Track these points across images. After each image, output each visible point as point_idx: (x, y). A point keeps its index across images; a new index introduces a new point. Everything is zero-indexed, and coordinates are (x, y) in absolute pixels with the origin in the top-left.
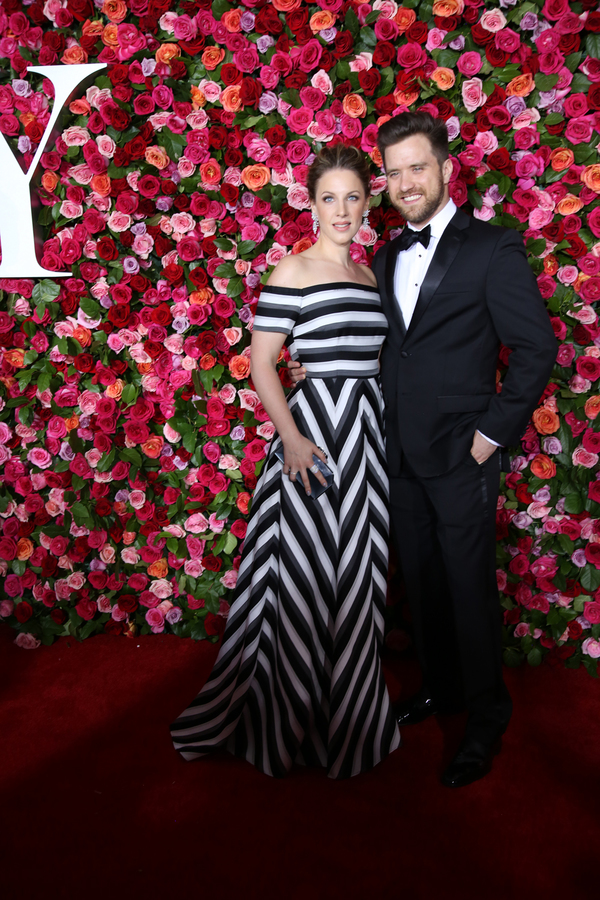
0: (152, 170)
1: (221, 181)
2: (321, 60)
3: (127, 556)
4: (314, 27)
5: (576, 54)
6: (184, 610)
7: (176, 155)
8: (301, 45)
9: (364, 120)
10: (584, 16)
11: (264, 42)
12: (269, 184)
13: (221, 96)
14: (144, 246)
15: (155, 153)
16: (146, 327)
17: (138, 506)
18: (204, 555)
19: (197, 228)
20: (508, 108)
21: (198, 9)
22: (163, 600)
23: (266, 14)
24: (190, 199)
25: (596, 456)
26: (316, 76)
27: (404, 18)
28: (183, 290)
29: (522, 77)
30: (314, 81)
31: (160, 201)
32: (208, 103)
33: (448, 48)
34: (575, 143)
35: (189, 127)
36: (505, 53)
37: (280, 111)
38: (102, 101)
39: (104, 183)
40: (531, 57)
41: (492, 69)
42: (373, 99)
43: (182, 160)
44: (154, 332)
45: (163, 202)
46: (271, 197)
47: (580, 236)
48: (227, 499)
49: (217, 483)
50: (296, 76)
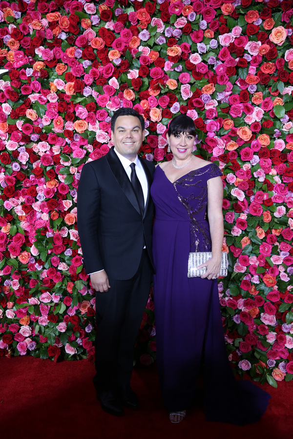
0: (29, 121)
1: (64, 127)
2: (113, 73)
3: (8, 314)
4: (110, 57)
5: (234, 76)
6: (37, 343)
7: (42, 115)
8: (104, 66)
9: (134, 102)
10: (237, 60)
11: (86, 63)
12: (87, 130)
13: (65, 87)
14: (24, 158)
15: (31, 112)
16: (24, 198)
17: (16, 288)
18: (48, 314)
19: (51, 150)
20: (202, 99)
21: (54, 47)
22: (27, 337)
23: (87, 50)
24: (48, 136)
25: (246, 268)
26: (111, 80)
27: (153, 56)
28: (42, 179)
29: (209, 85)
30: (110, 82)
31: (33, 136)
32: (58, 90)
33: (174, 70)
34: (234, 117)
35: (48, 101)
36: (201, 73)
37: (93, 96)
38: (5, 87)
39: (5, 126)
40: (213, 77)
41: (195, 81)
42: (139, 92)
43: (44, 117)
44: (28, 200)
45: (34, 137)
46: (88, 136)
47: (237, 160)
48: (62, 286)
49: (57, 277)
50: (101, 80)
